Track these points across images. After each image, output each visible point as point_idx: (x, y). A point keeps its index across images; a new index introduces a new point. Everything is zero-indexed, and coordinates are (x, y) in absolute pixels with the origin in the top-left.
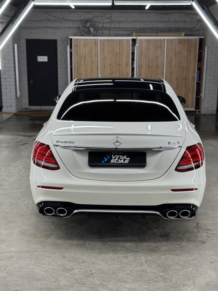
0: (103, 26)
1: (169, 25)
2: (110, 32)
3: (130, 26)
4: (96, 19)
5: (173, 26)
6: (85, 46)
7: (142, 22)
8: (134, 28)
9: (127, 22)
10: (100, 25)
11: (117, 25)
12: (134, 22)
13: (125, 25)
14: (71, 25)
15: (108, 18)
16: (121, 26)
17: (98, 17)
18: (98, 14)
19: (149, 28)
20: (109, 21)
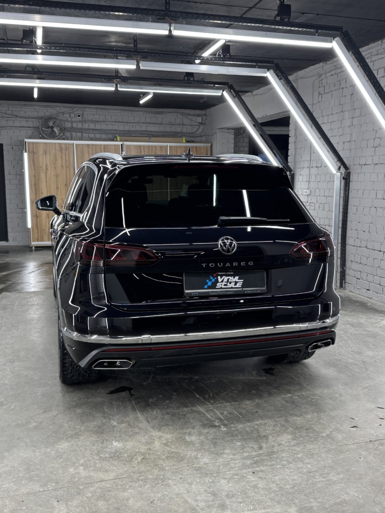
0: (72, 126)
1: (162, 129)
2: (82, 135)
3: (110, 127)
4: (61, 117)
5: (168, 129)
6: (45, 152)
7: (127, 123)
8: (116, 130)
9: (106, 121)
10: (68, 125)
11: (92, 126)
12: (116, 122)
13: (104, 127)
14: (24, 124)
15: (79, 116)
16: (98, 127)
17: (63, 113)
18: (63, 110)
19: (137, 131)
20: (81, 120)
